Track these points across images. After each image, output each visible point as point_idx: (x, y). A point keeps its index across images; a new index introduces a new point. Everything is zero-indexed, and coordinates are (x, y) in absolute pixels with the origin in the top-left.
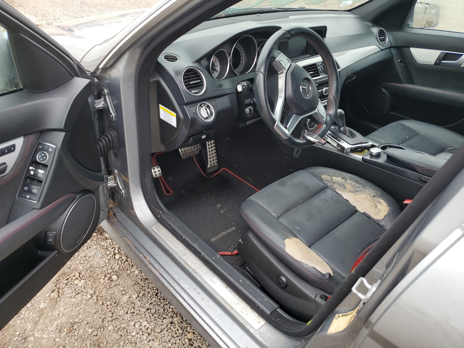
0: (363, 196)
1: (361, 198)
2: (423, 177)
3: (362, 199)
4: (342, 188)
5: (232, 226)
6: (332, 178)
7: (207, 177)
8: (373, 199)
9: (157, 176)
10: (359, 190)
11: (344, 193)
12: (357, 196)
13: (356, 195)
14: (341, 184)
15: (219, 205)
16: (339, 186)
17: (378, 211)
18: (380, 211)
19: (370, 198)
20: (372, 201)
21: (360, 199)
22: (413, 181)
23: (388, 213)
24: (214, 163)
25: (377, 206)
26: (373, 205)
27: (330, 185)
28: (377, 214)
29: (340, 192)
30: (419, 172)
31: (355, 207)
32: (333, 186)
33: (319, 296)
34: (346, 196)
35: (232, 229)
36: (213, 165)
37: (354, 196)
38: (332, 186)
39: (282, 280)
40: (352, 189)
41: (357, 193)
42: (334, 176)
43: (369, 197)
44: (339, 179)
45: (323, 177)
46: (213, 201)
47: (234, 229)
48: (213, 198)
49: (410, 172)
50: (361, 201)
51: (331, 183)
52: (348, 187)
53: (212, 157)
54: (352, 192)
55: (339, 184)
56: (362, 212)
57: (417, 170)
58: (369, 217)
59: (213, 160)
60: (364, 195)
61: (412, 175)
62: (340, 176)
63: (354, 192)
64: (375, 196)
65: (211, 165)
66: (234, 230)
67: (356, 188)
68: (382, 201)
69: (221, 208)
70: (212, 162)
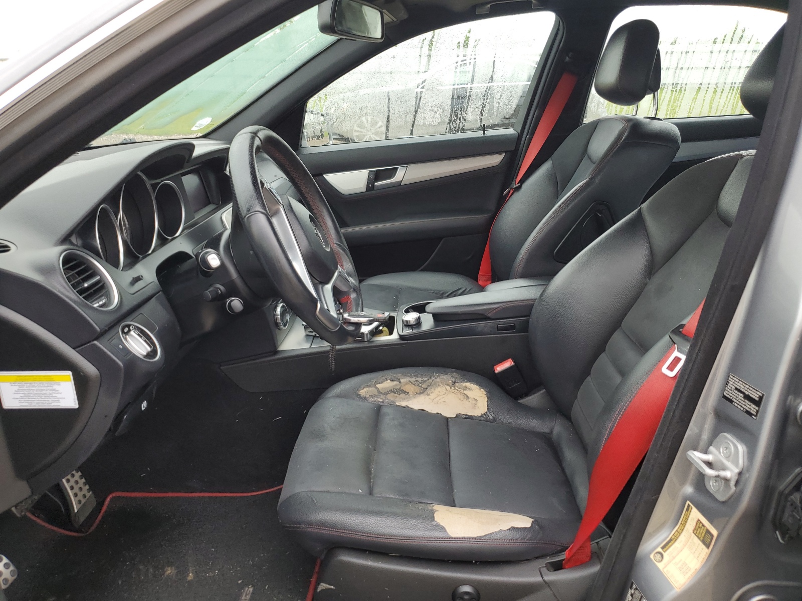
0: (439, 392)
1: (439, 396)
2: (501, 323)
3: (441, 397)
4: (403, 395)
5: (241, 587)
6: (377, 388)
7: (82, 535)
8: (455, 389)
9: (10, 582)
10: (428, 386)
11: (410, 402)
12: (432, 396)
13: (429, 395)
14: (396, 389)
15: (169, 571)
16: (396, 395)
17: (475, 402)
18: (476, 400)
19: (451, 388)
20: (456, 391)
21: (438, 398)
22: (490, 336)
23: (488, 398)
24: (84, 496)
25: (467, 396)
26: (462, 397)
27: (381, 400)
28: (475, 407)
29: (404, 404)
30: (493, 317)
31: (441, 414)
32: (387, 399)
33: (544, 570)
34: (417, 403)
35: (246, 594)
36: (83, 501)
37: (427, 397)
38: (387, 401)
39: (467, 593)
40: (418, 389)
41: (428, 391)
42: (376, 383)
43: (448, 388)
44: (387, 385)
45: (363, 392)
46: (147, 570)
47: (251, 589)
48: (141, 567)
49: (481, 325)
50: (443, 400)
51: (382, 396)
52: (410, 388)
53: (74, 485)
54: (420, 393)
55: (394, 392)
56: (454, 416)
57: (489, 315)
58: (469, 417)
59: (81, 489)
60: (439, 389)
61: (485, 327)
62: (387, 379)
63: (423, 392)
64: (455, 383)
65: (80, 502)
66: (253, 593)
67: (420, 385)
68: (467, 384)
69: (182, 572)
70: (80, 494)
